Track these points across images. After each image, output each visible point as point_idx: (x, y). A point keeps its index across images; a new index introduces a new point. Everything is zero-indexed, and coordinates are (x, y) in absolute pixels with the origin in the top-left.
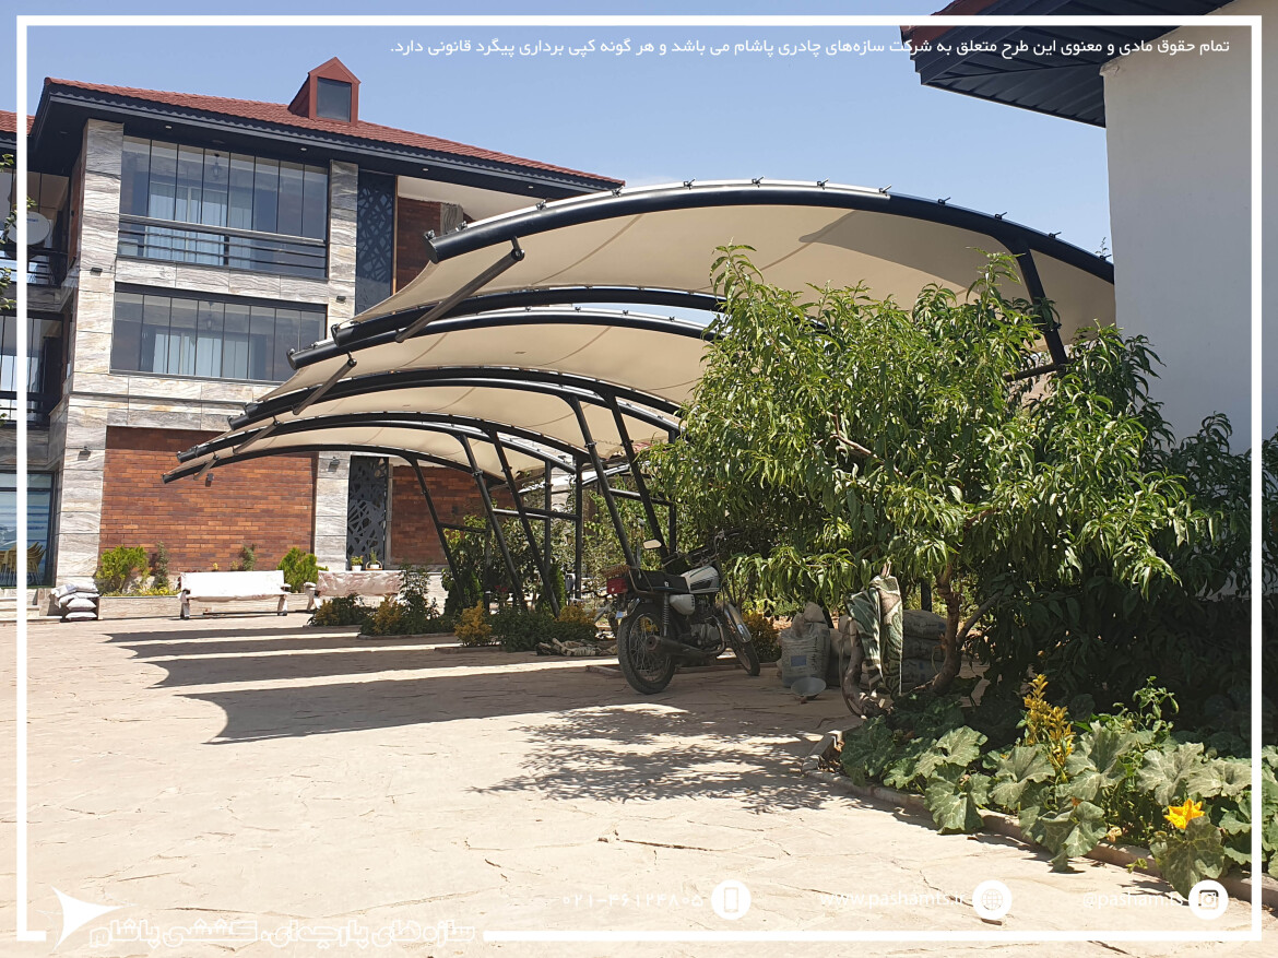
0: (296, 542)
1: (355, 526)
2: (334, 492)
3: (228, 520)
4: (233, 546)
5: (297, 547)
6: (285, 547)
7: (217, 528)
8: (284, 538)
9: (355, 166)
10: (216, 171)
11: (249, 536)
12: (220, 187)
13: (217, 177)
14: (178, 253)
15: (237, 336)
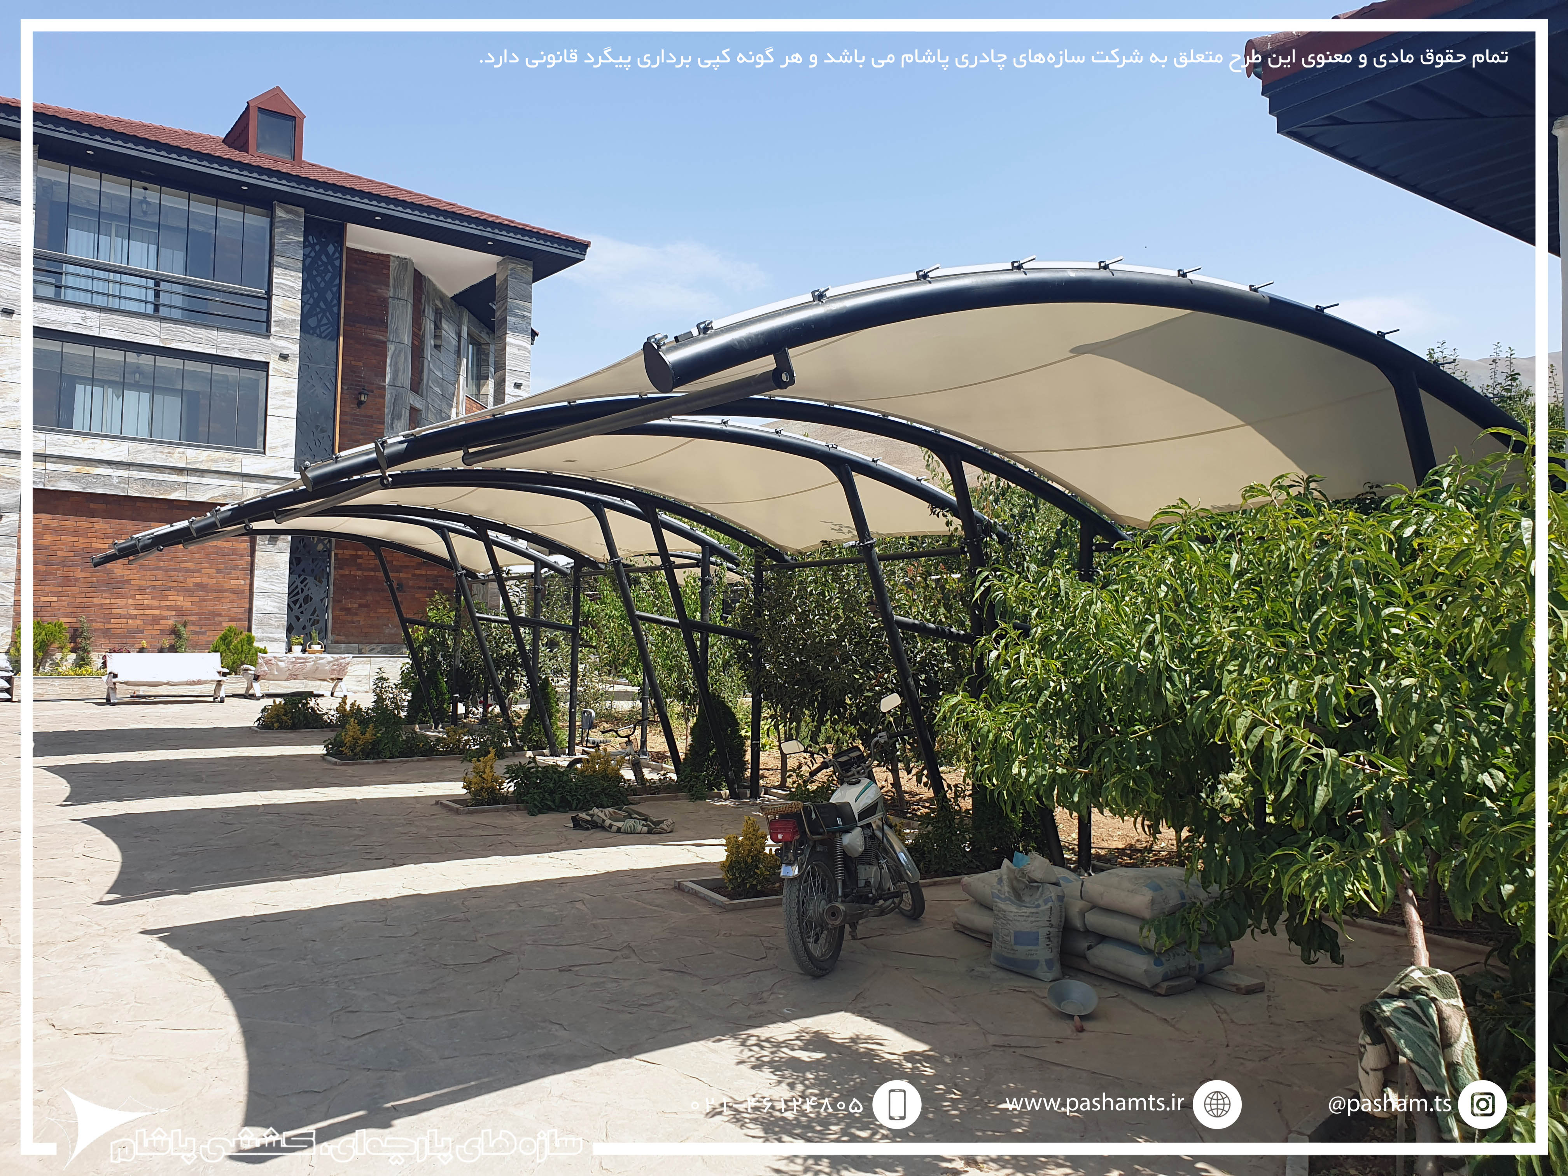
0: (232, 620)
1: (295, 602)
2: (274, 567)
3: (159, 593)
4: (162, 622)
5: (233, 624)
6: (220, 624)
7: (146, 602)
8: (219, 615)
9: (301, 210)
10: (144, 206)
11: (180, 611)
12: (150, 224)
13: (145, 213)
14: (100, 296)
15: (168, 391)
